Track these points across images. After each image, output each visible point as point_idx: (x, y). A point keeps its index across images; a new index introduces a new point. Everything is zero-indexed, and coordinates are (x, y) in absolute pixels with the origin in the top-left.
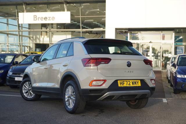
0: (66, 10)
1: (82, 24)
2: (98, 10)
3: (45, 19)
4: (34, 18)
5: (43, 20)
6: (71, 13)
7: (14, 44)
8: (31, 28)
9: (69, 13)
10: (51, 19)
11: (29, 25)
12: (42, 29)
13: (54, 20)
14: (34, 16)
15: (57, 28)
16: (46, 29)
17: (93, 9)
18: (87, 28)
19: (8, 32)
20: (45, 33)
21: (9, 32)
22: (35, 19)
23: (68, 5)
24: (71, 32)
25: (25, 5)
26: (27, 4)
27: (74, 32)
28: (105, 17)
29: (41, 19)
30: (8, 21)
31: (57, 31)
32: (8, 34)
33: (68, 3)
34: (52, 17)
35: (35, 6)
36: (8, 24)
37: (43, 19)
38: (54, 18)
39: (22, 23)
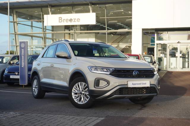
0: (91, 11)
1: (107, 27)
2: (123, 10)
3: (70, 20)
4: (59, 20)
5: (68, 22)
6: (96, 14)
7: (38, 46)
8: (54, 30)
9: (94, 14)
10: (76, 20)
11: (53, 27)
12: (65, 31)
13: (79, 21)
14: (59, 18)
15: (81, 30)
16: (69, 31)
17: (117, 10)
18: (110, 30)
19: (32, 35)
20: (68, 35)
21: (34, 35)
22: (61, 21)
23: (93, 6)
24: (95, 34)
25: (50, 7)
26: (52, 6)
27: (98, 33)
28: (132, 17)
29: (66, 20)
30: (32, 23)
31: (81, 33)
32: (32, 37)
33: (93, 4)
34: (78, 19)
35: (59, 8)
36: (32, 26)
37: (68, 20)
38: (79, 20)
39: (46, 25)
